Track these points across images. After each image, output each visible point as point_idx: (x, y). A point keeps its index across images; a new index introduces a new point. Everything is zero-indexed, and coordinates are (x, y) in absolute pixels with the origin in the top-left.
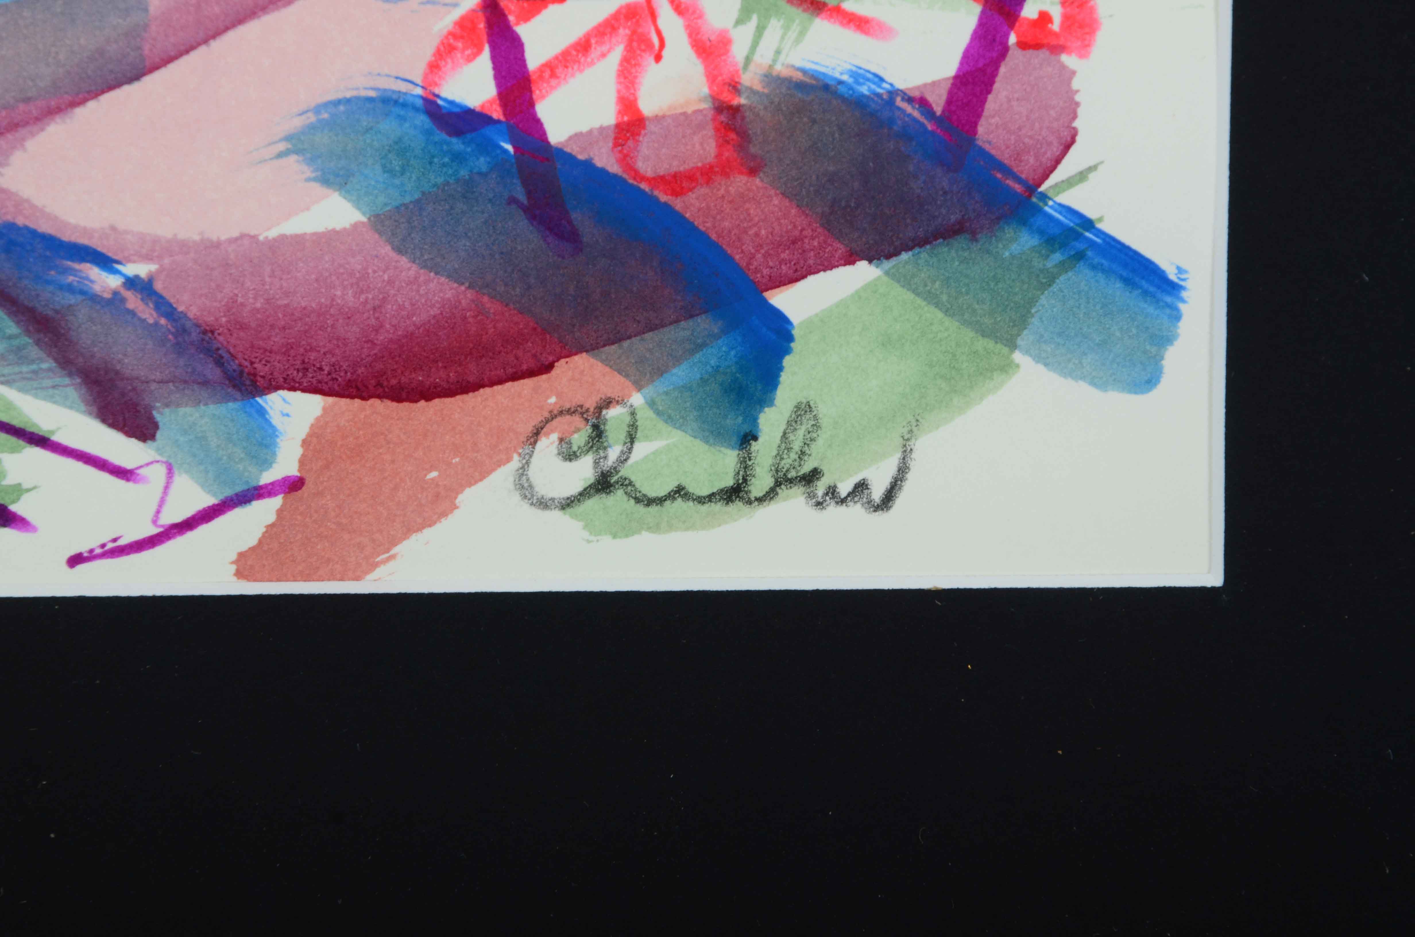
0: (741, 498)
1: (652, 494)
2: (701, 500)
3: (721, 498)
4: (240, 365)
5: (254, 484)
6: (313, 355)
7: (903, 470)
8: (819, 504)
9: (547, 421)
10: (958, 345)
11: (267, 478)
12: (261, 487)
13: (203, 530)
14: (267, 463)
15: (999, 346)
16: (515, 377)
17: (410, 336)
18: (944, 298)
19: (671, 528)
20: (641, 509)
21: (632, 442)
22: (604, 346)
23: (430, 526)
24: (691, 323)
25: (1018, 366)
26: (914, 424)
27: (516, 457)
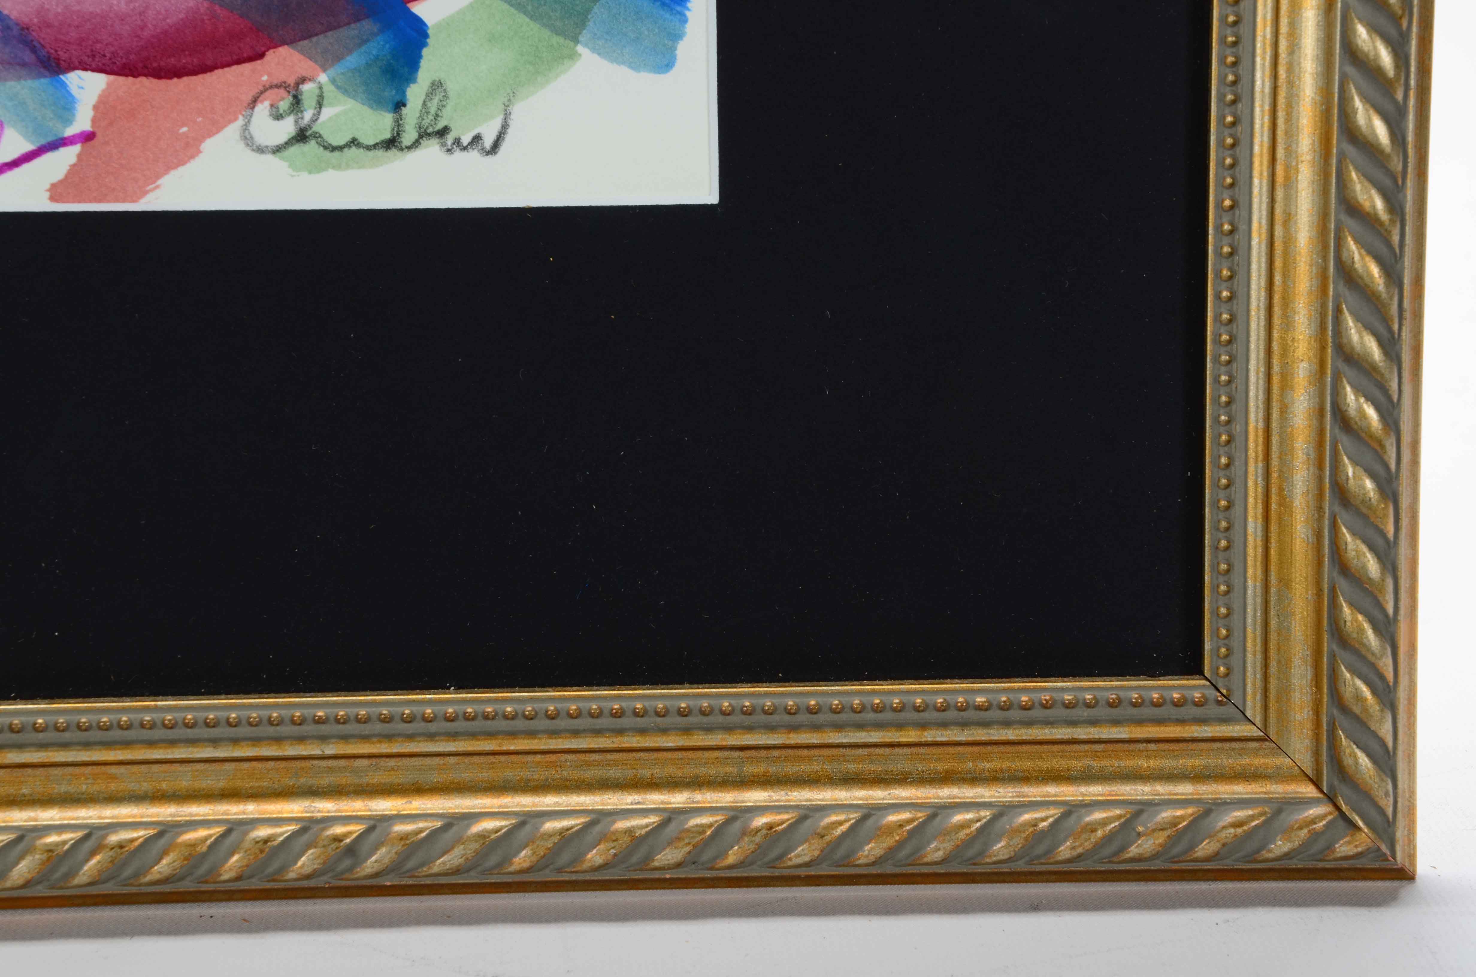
0: (396, 147)
1: (335, 143)
2: (368, 148)
3: (383, 147)
4: (48, 52)
5: (61, 136)
6: (98, 46)
7: (505, 127)
8: (449, 150)
9: (262, 93)
10: (539, 41)
11: (70, 131)
12: (65, 138)
13: (26, 167)
14: (68, 121)
15: (567, 41)
16: (239, 62)
17: (165, 32)
18: (530, 8)
19: (348, 167)
20: (327, 154)
21: (320, 107)
22: (299, 40)
23: (183, 165)
24: (358, 24)
25: (580, 55)
26: (511, 95)
27: (241, 117)
